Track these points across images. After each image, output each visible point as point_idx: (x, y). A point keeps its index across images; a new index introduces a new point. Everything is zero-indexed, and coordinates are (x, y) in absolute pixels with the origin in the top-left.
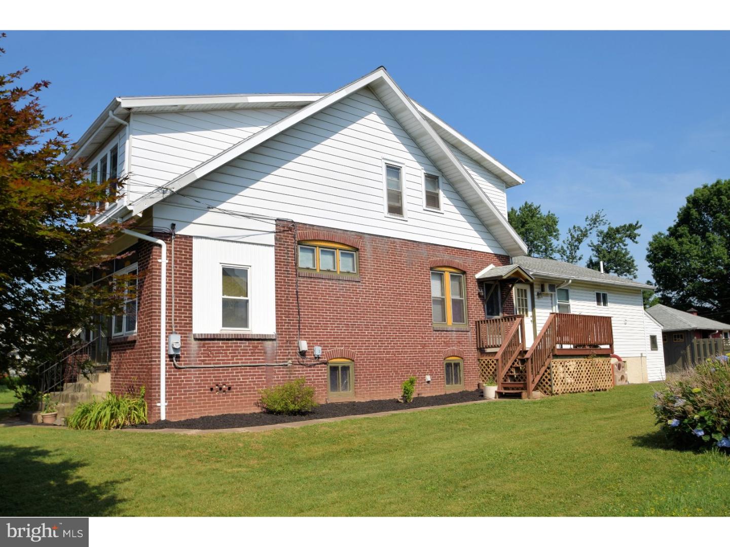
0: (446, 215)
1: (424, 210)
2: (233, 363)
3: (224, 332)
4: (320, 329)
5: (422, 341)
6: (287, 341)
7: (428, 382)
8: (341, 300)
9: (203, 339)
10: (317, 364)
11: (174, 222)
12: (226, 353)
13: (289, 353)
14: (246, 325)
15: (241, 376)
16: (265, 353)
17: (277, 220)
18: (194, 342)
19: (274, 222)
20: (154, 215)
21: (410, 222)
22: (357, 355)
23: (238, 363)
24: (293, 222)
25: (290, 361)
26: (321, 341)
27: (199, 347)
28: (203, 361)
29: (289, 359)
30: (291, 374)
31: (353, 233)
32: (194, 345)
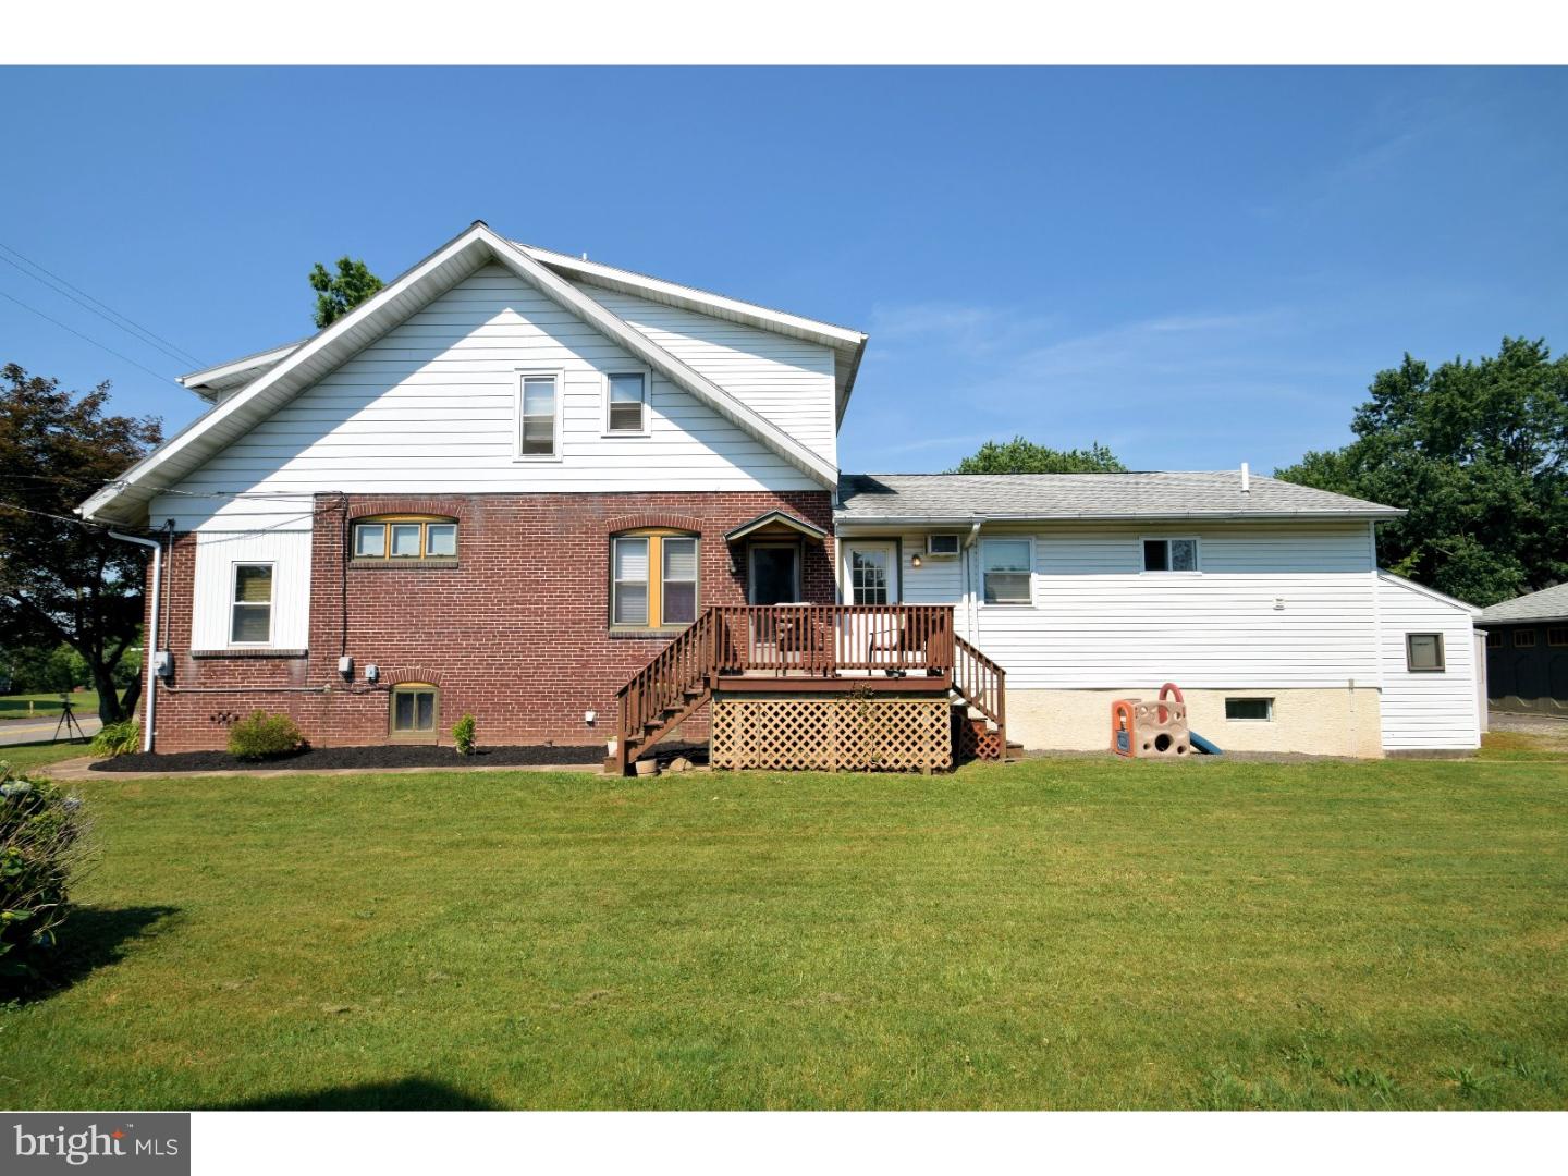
0: (656, 437)
1: (603, 437)
2: (242, 687)
3: (233, 648)
4: (380, 641)
5: (582, 656)
6: (325, 658)
7: (591, 724)
8: (421, 597)
9: (205, 657)
10: (373, 690)
11: (171, 518)
12: (234, 675)
13: (327, 674)
14: (266, 638)
15: (254, 703)
16: (290, 674)
17: (316, 495)
18: (191, 660)
19: (311, 499)
20: (150, 513)
21: (568, 462)
22: (445, 677)
23: (250, 686)
24: (341, 494)
25: (328, 686)
26: (381, 657)
27: (199, 667)
28: (202, 683)
29: (327, 682)
30: (329, 703)
31: (449, 497)
32: (192, 665)
